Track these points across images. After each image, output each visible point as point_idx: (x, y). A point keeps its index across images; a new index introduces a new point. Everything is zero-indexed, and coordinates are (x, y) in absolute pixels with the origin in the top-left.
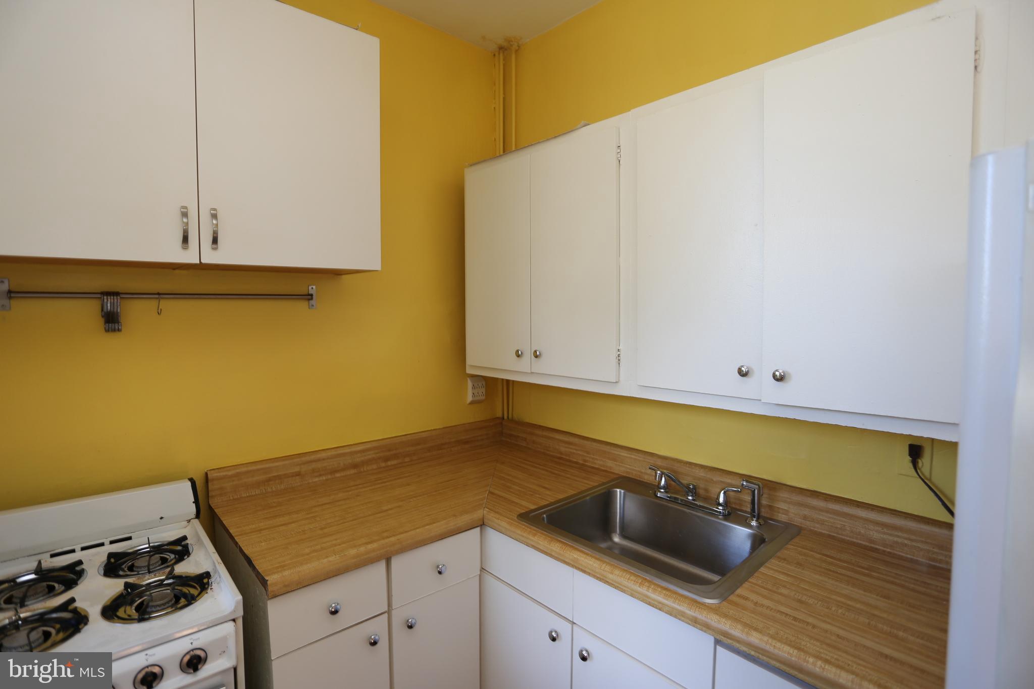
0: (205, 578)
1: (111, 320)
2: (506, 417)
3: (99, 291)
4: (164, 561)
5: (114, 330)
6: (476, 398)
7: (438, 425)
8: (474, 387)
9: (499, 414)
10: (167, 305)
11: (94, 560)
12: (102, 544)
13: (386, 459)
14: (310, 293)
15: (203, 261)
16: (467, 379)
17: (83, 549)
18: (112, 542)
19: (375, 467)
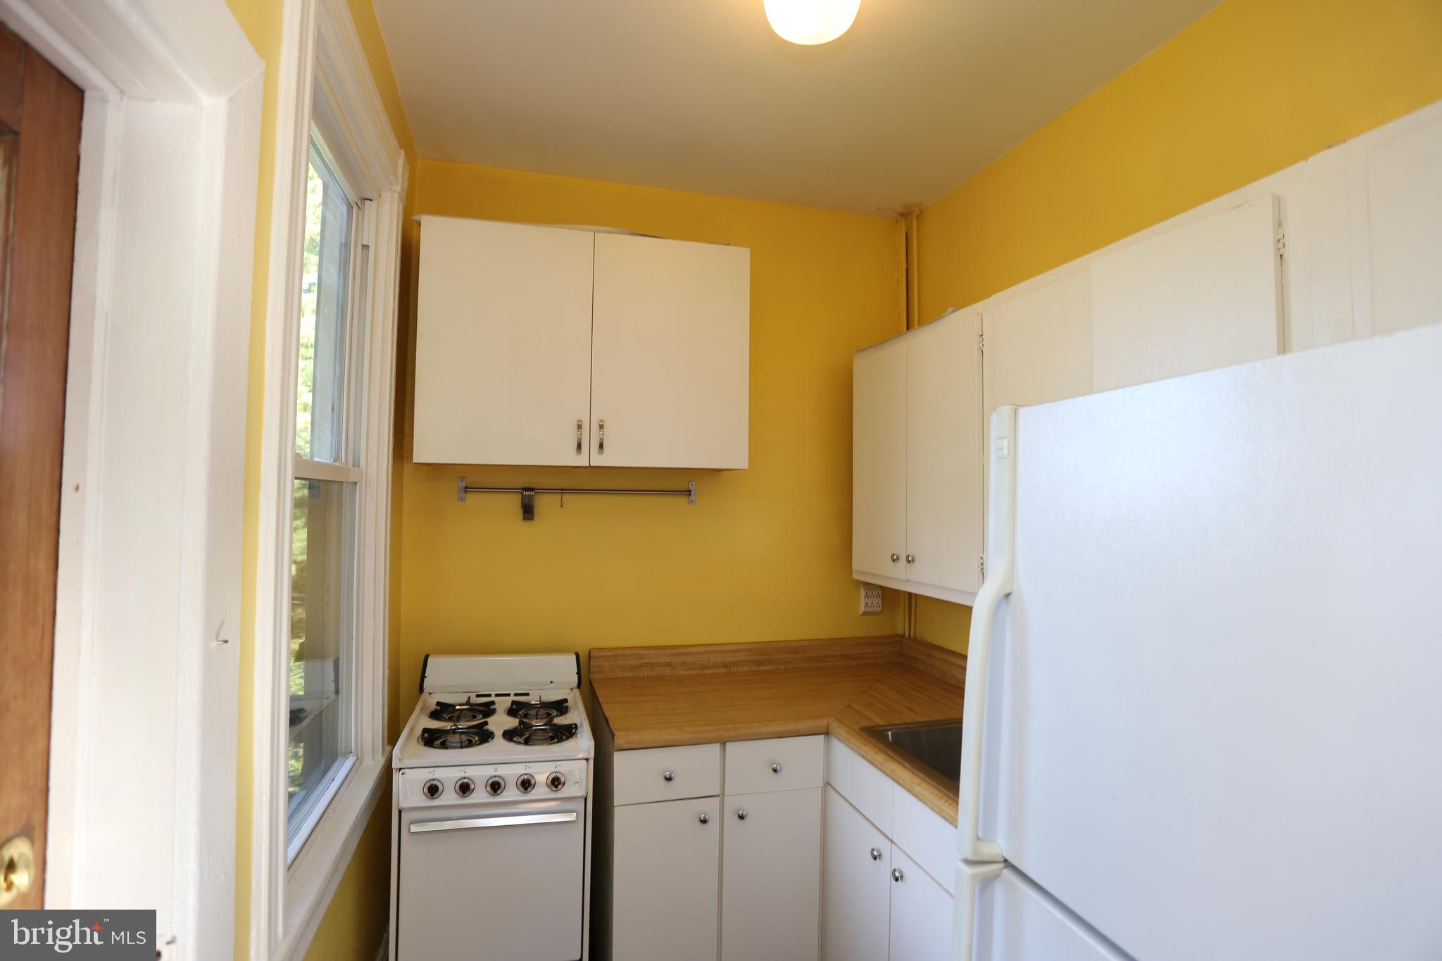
0: (573, 728)
1: (528, 511)
2: (907, 635)
3: (521, 487)
4: (549, 714)
5: (529, 519)
6: (870, 609)
7: (823, 635)
8: (867, 596)
9: (900, 631)
10: (569, 499)
11: (503, 704)
12: (509, 695)
13: (759, 663)
14: (690, 488)
15: (592, 464)
16: (860, 588)
17: (497, 695)
18: (516, 695)
19: (746, 669)
